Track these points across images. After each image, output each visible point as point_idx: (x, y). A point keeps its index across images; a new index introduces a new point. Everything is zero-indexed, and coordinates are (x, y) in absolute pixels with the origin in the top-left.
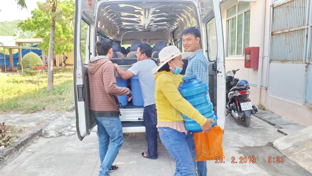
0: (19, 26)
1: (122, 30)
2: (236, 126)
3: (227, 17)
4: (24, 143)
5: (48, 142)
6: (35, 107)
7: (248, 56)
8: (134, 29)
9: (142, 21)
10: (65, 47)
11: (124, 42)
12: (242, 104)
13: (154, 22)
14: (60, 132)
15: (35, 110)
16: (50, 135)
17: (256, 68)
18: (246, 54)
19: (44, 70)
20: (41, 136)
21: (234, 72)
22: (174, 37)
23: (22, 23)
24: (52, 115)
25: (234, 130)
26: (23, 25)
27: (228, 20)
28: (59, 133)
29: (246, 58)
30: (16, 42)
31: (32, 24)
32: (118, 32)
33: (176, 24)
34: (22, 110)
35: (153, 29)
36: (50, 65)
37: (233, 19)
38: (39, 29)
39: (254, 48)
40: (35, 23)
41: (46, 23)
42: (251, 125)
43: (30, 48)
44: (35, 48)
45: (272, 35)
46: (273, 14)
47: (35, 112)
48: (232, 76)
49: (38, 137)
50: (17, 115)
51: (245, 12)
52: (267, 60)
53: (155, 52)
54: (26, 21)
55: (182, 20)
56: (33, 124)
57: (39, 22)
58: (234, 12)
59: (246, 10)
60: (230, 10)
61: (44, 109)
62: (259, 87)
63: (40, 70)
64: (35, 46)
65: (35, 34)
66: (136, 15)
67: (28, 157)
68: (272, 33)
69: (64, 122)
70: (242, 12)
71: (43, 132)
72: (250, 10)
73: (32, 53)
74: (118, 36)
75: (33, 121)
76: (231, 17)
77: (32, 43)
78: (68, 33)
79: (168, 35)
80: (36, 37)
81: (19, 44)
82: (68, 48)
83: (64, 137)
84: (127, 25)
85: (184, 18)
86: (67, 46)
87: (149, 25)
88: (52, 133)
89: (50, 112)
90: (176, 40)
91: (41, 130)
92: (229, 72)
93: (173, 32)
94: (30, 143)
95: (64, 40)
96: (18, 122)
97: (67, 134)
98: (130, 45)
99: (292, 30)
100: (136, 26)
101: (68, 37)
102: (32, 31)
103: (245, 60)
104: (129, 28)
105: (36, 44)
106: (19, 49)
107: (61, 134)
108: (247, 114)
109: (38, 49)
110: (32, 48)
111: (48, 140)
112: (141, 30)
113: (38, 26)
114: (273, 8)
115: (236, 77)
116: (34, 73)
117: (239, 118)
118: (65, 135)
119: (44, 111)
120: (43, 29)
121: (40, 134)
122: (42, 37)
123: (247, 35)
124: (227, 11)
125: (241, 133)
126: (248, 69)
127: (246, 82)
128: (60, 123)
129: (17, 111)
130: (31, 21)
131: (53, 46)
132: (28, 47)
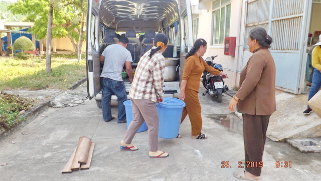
0: (9, 9)
1: (117, 19)
2: (211, 102)
3: (213, 9)
4: (38, 111)
5: (57, 110)
6: (40, 85)
7: (227, 45)
8: (128, 18)
9: (135, 13)
10: (57, 32)
11: (119, 29)
12: (215, 83)
13: (146, 13)
14: (65, 103)
15: (40, 87)
16: (57, 106)
17: (233, 56)
18: (225, 43)
19: (35, 55)
20: (50, 106)
21: (213, 58)
22: (163, 26)
23: (11, 7)
24: (56, 92)
25: (208, 104)
26: (13, 8)
27: (214, 12)
28: (65, 105)
29: (225, 46)
30: (5, 26)
31: (23, 7)
32: (114, 21)
33: (164, 15)
34: (28, 87)
35: (145, 18)
36: (48, 49)
37: (217, 10)
38: (30, 13)
39: (232, 38)
40: (26, 6)
41: (37, 7)
42: (223, 101)
43: (20, 32)
44: (25, 32)
45: (246, 27)
46: (247, 9)
47: (40, 89)
48: (211, 61)
49: (47, 107)
50: (24, 91)
51: (227, 6)
52: (242, 48)
53: (145, 39)
54: (16, 4)
55: (169, 12)
56: (41, 97)
57: (30, 6)
58: (218, 4)
59: (228, 4)
60: (216, 3)
61: (47, 87)
62: (235, 71)
63: (32, 55)
64: (24, 30)
65: (24, 18)
66: (130, 8)
67: (43, 119)
68: (246, 25)
69: (67, 97)
70: (225, 5)
71: (51, 103)
72: (230, 4)
73: (24, 38)
74: (114, 24)
75: (41, 95)
76: (216, 9)
77: (21, 27)
78: (60, 18)
79: (158, 24)
80: (25, 21)
81: (8, 27)
82: (60, 33)
83: (69, 107)
84: (122, 15)
85: (172, 9)
86: (59, 31)
87: (141, 16)
88: (59, 104)
89: (54, 90)
90: (165, 29)
91: (50, 102)
92: (209, 58)
93: (163, 22)
94: (42, 111)
95: (56, 25)
96: (28, 96)
97: (71, 105)
98: (125, 33)
99: (260, 23)
100: (130, 16)
101: (60, 22)
102: (22, 15)
103: (225, 48)
104: (123, 17)
105: (25, 28)
106: (8, 33)
107: (66, 105)
108: (220, 92)
109: (28, 33)
110: (23, 32)
111: (56, 109)
112: (134, 19)
113: (29, 10)
114: (248, 4)
115: (214, 62)
116: (26, 57)
117: (214, 96)
118: (69, 106)
119: (48, 89)
120: (34, 13)
121: (49, 105)
122: (31, 21)
123: (228, 27)
124: (213, 3)
125: (214, 106)
126: (226, 56)
127: (221, 66)
128: (64, 97)
129: (24, 88)
130: (22, 5)
131: (50, 31)
132: (17, 30)
